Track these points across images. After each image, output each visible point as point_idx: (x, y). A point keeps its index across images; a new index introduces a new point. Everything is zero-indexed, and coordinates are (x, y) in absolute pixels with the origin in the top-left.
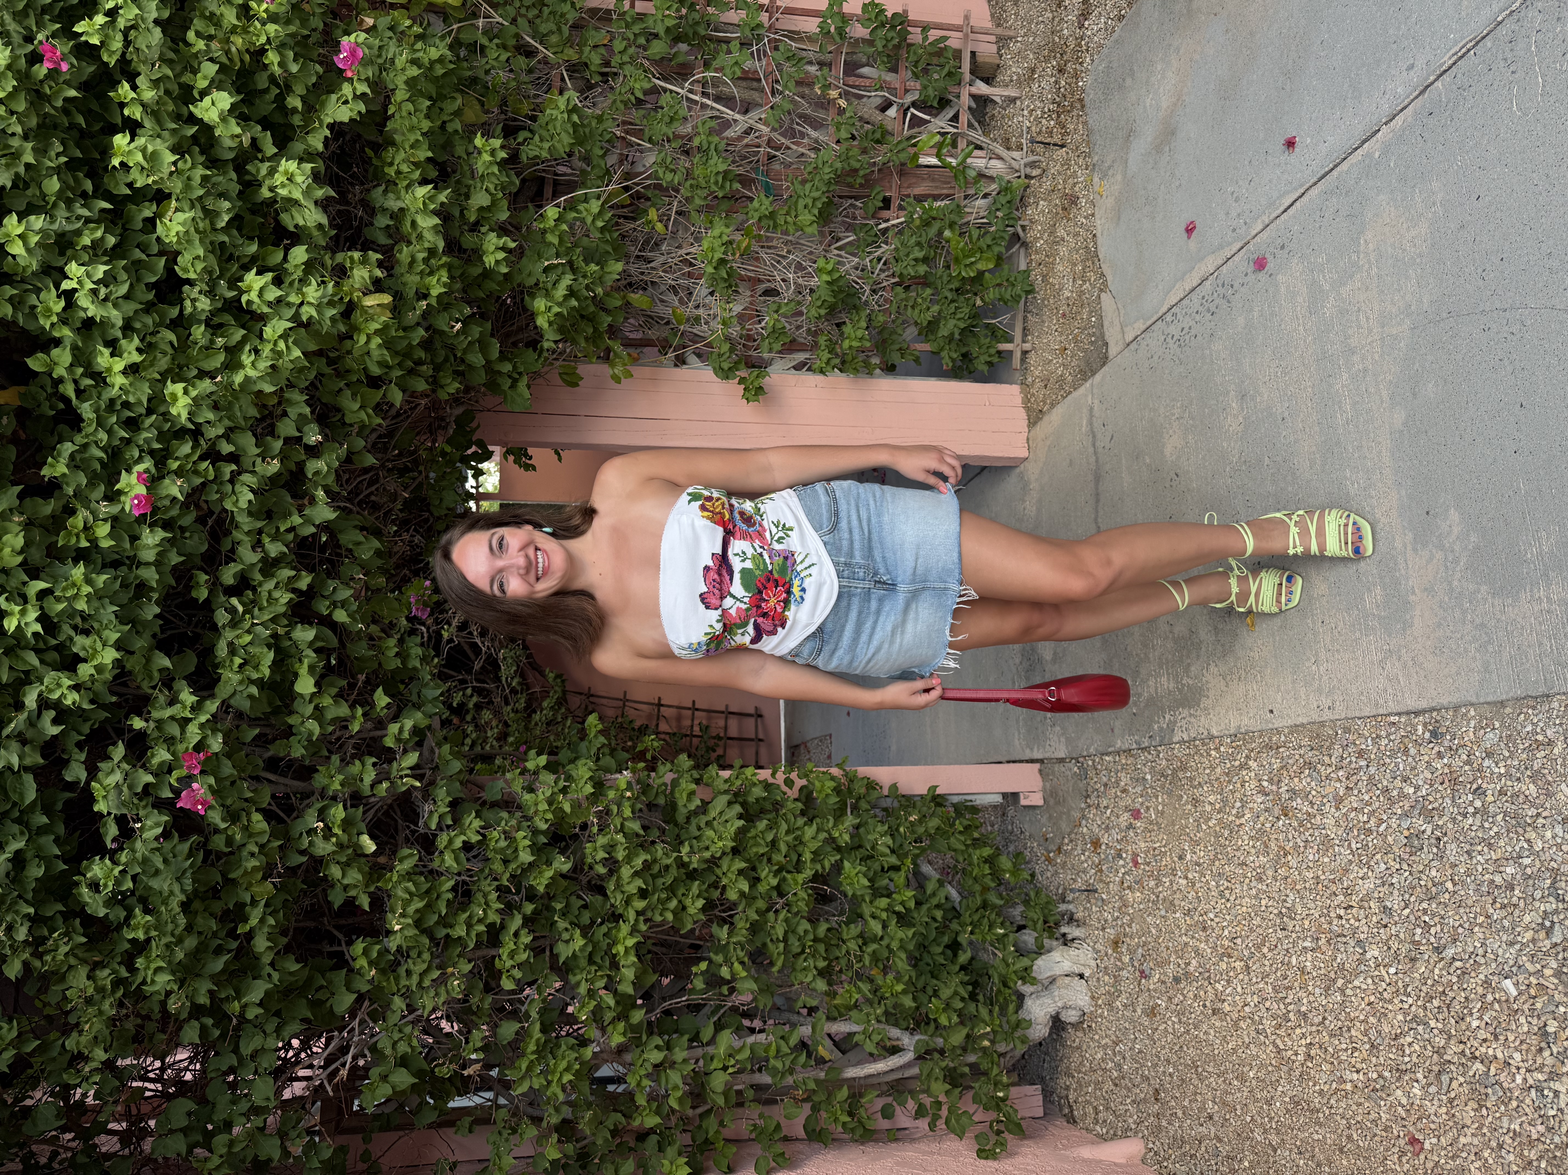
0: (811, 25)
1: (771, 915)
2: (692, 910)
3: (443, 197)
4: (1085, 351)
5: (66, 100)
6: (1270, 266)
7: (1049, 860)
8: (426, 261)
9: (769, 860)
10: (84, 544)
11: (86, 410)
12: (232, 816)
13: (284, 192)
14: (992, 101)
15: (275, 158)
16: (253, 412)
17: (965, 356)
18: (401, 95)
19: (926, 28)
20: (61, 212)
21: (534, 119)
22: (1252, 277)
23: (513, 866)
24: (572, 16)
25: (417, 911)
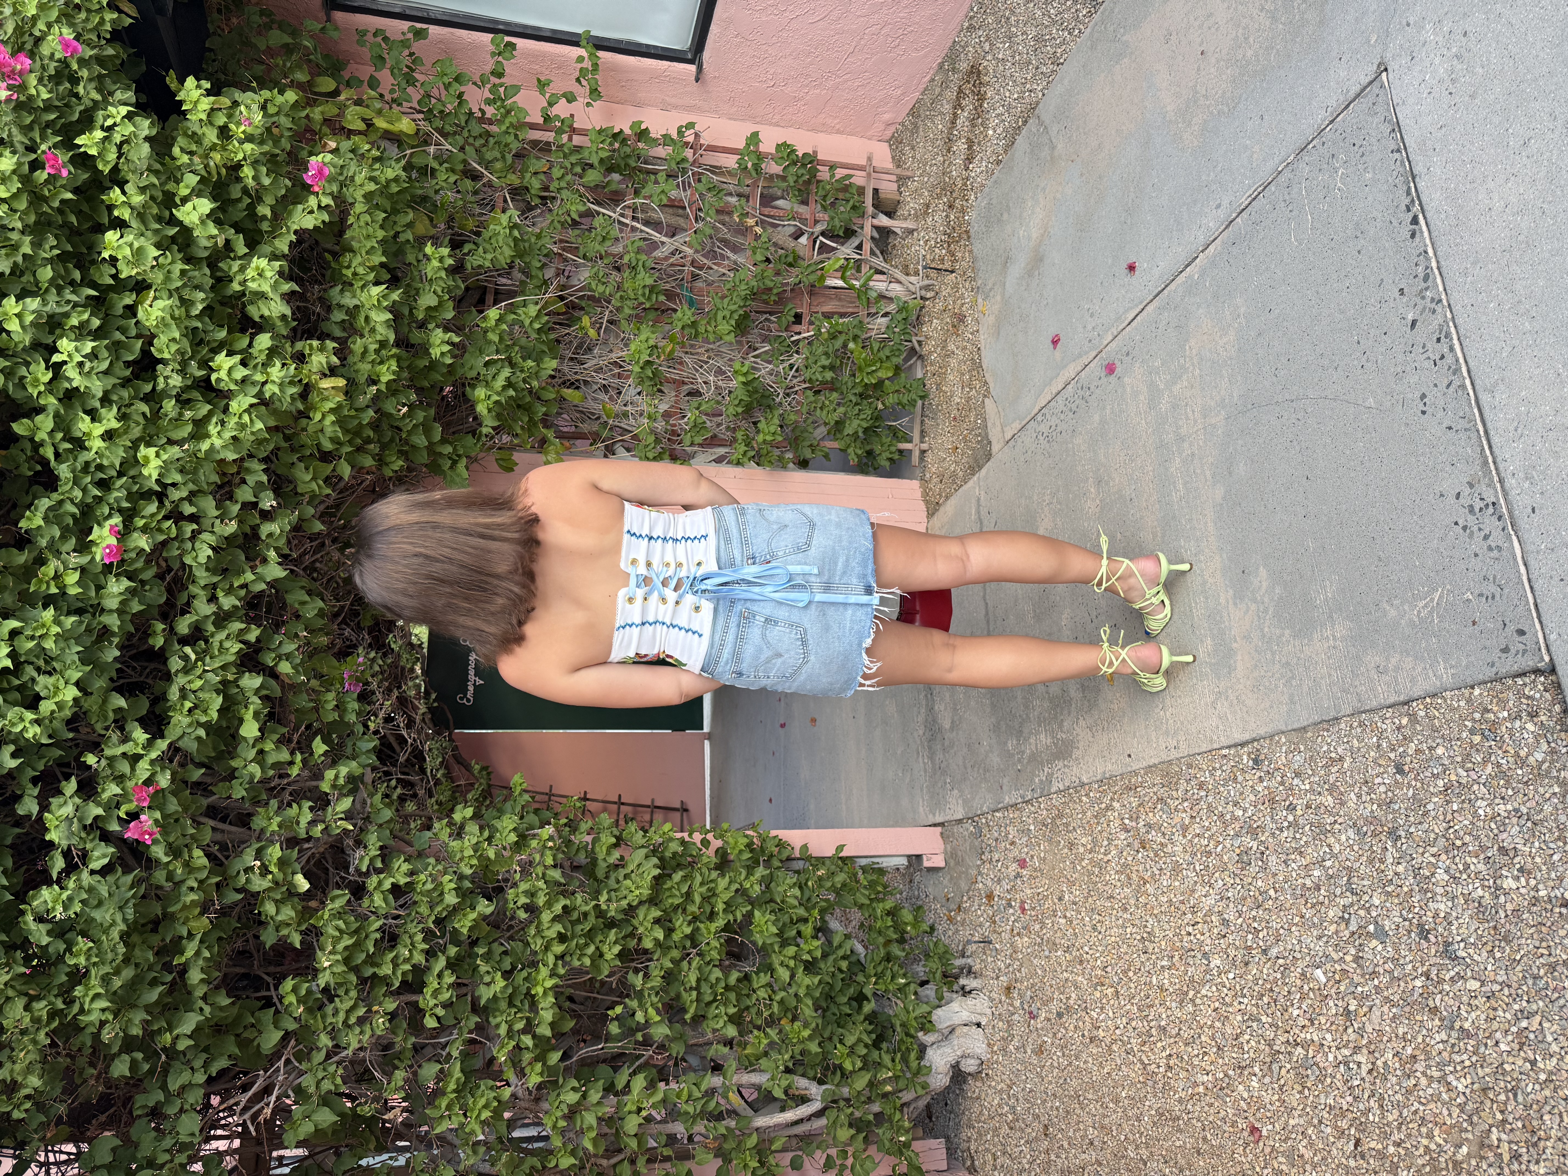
0: (730, 162)
1: (685, 963)
2: (609, 956)
3: (395, 296)
4: (973, 449)
5: (63, 201)
6: (1118, 371)
7: (950, 919)
8: (377, 352)
9: (684, 910)
10: (54, 590)
11: (64, 471)
12: (174, 851)
13: (252, 285)
14: (894, 233)
15: (248, 257)
16: (215, 478)
17: (870, 453)
18: (359, 208)
19: (833, 167)
20: (53, 297)
21: (478, 234)
22: (1104, 380)
23: (439, 908)
24: (515, 146)
25: (346, 948)
